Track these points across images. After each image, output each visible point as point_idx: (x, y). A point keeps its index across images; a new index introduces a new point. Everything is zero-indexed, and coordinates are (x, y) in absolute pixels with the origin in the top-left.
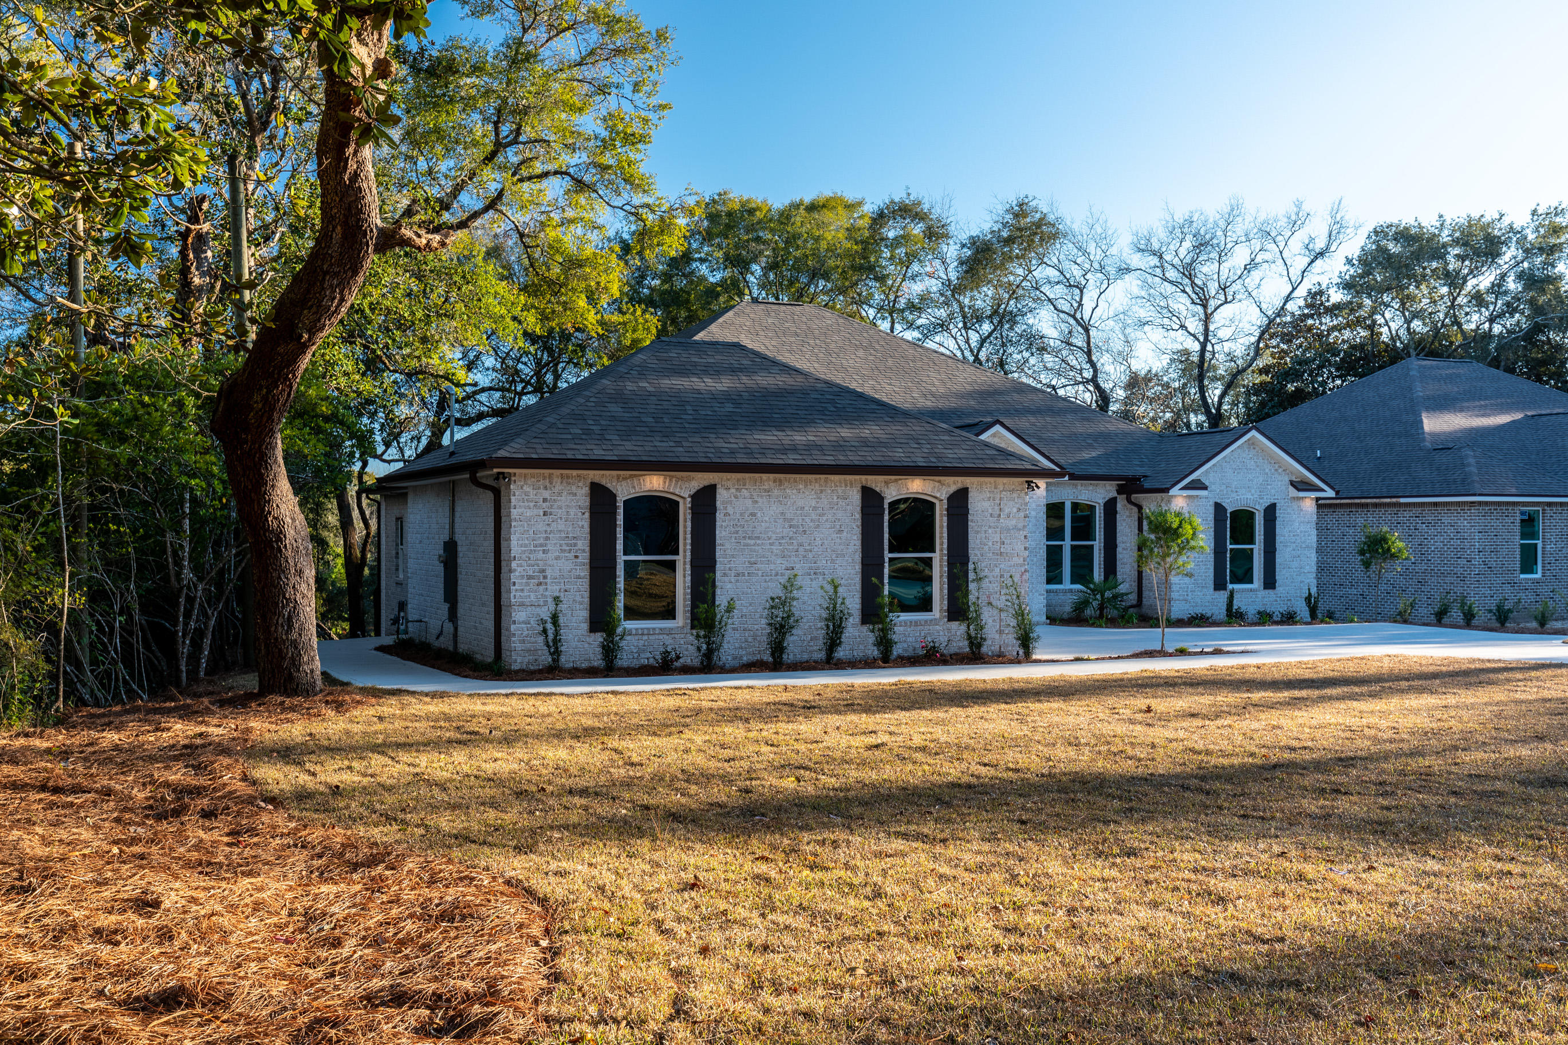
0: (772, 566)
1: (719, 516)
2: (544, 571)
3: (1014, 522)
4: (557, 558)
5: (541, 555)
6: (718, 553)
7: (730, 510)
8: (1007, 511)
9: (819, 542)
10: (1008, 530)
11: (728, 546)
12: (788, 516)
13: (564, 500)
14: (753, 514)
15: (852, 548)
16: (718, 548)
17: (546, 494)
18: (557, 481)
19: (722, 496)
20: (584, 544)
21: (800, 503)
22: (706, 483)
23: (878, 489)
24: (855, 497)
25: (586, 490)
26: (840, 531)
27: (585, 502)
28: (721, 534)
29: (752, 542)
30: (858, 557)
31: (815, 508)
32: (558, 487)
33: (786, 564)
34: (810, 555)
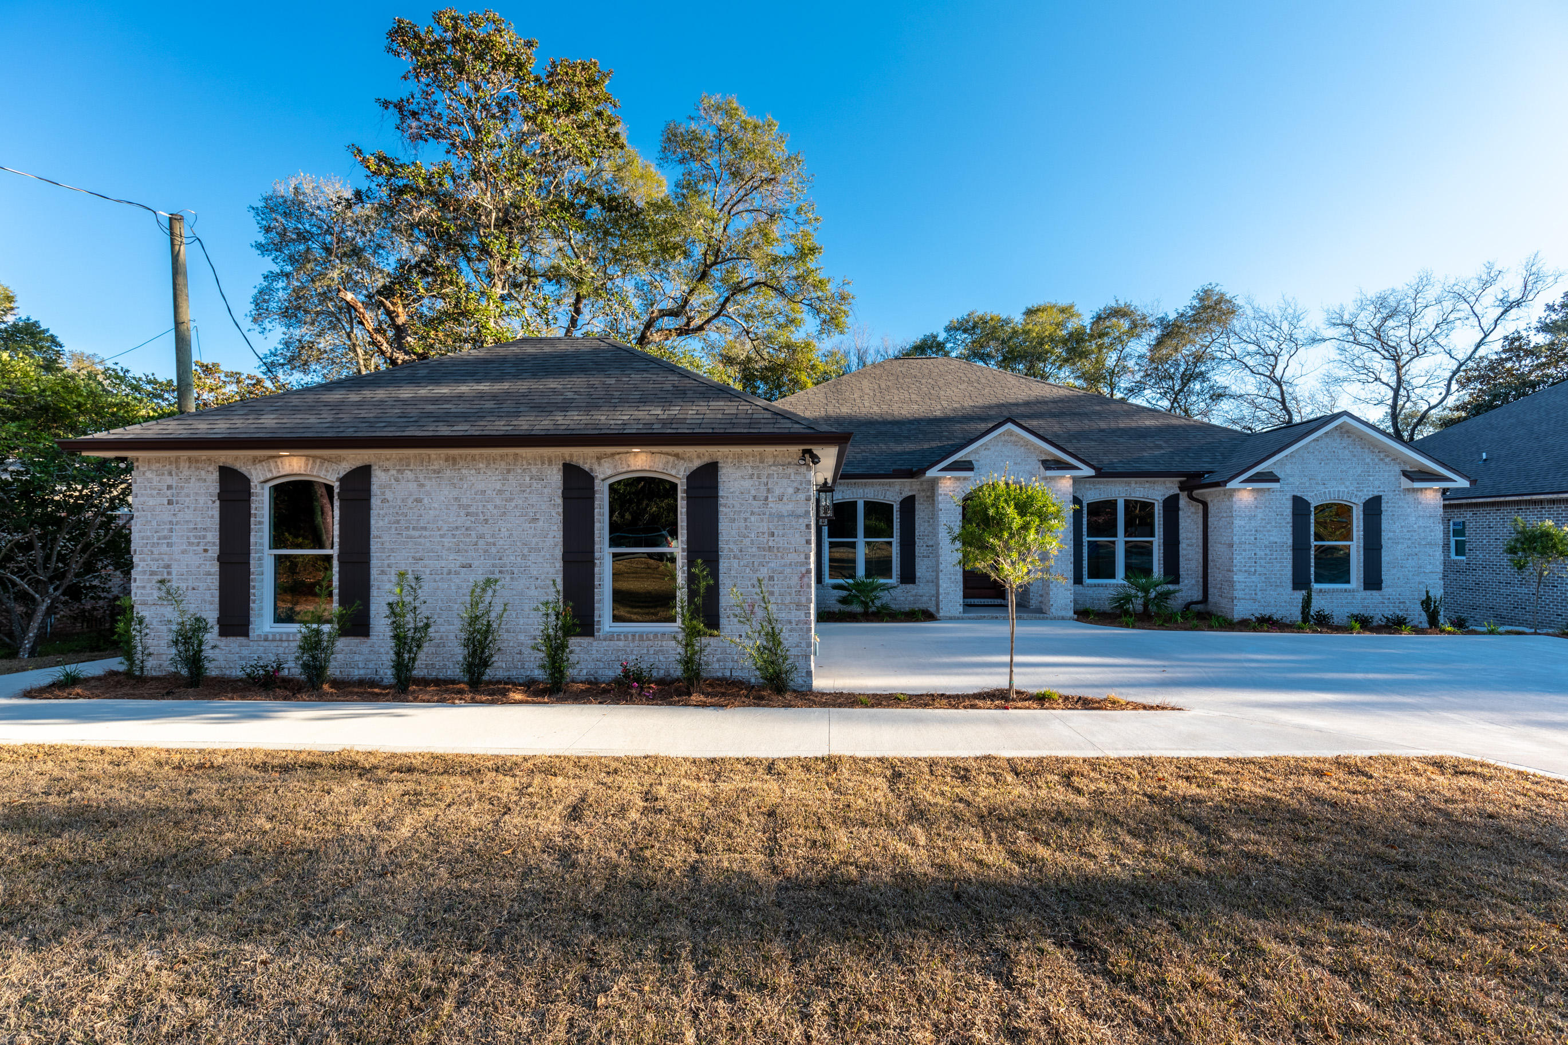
0: (443, 563)
1: (375, 502)
2: (168, 566)
3: (790, 507)
4: (184, 552)
5: (164, 548)
6: (374, 546)
7: (389, 495)
8: (778, 492)
9: (504, 532)
10: (780, 517)
11: (386, 538)
12: (464, 501)
13: (193, 486)
14: (419, 501)
15: (550, 542)
16: (373, 541)
17: (169, 480)
18: (184, 465)
19: (379, 479)
20: (213, 537)
21: (481, 486)
22: (359, 464)
23: (586, 467)
24: (555, 477)
25: (216, 475)
26: (535, 520)
27: (214, 488)
28: (377, 523)
29: (416, 533)
30: (559, 552)
31: (500, 492)
32: (186, 473)
33: (461, 560)
34: (493, 550)
